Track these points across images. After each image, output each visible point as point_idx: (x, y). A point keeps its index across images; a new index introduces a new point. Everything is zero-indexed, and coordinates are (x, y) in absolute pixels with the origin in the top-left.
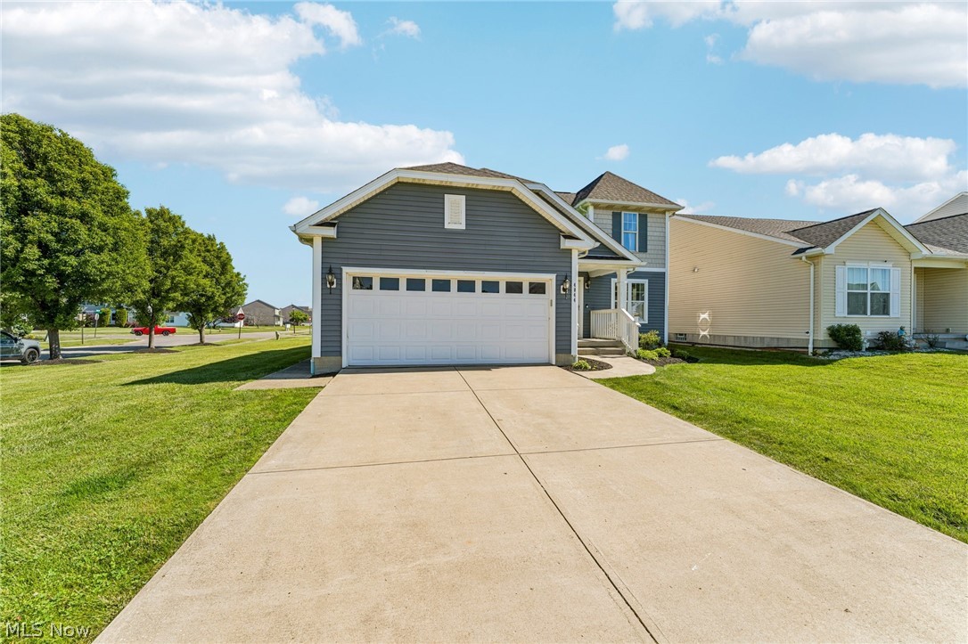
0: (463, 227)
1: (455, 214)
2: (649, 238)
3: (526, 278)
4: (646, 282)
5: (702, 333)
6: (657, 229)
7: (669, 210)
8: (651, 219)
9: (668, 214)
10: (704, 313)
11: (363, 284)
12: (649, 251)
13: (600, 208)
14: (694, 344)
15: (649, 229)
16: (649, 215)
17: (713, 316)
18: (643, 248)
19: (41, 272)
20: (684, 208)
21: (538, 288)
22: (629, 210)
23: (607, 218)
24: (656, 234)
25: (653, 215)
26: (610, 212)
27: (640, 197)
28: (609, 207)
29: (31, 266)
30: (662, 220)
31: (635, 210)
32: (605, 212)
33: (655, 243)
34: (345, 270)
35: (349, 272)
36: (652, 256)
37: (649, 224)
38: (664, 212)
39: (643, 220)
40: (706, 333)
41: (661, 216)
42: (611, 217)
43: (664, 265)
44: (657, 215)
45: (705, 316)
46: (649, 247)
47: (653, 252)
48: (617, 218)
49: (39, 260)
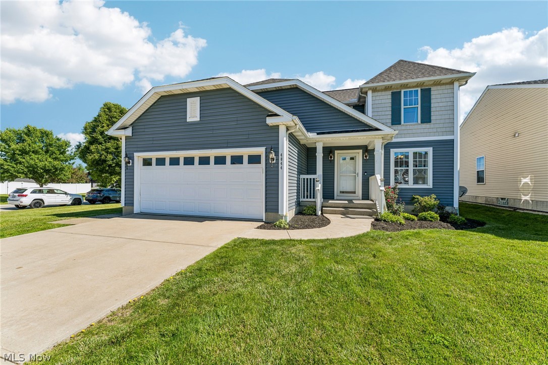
0: (198, 119)
1: (193, 111)
2: (432, 110)
3: (245, 152)
4: (430, 150)
5: (524, 198)
6: (444, 100)
7: (458, 79)
8: (435, 93)
9: (456, 84)
10: (525, 177)
11: (147, 162)
12: (432, 121)
13: (379, 91)
14: (515, 209)
15: (432, 101)
16: (433, 88)
17: (535, 180)
18: (426, 118)
19: (114, 165)
20: (474, 74)
21: (254, 159)
22: (410, 87)
23: (387, 98)
24: (441, 104)
25: (439, 87)
26: (390, 93)
27: (423, 73)
28: (387, 88)
30: (450, 91)
31: (417, 86)
32: (384, 93)
33: (441, 113)
34: (136, 154)
36: (437, 126)
37: (432, 97)
38: (452, 83)
39: (426, 94)
40: (527, 198)
41: (448, 87)
42: (390, 97)
43: (452, 132)
44: (443, 87)
45: (527, 180)
46: (432, 118)
47: (438, 122)
48: (396, 97)
49: (112, 160)
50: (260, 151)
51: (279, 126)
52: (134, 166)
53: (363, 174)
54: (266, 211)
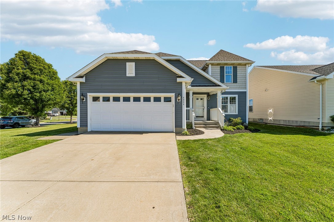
0: (134, 75)
1: (131, 70)
2: (238, 77)
3: (162, 95)
4: (237, 96)
5: (270, 119)
6: (242, 73)
7: (248, 64)
8: (239, 68)
9: (247, 65)
10: (270, 109)
11: (95, 99)
12: (238, 82)
13: (214, 65)
14: (266, 123)
15: (238, 73)
16: (238, 67)
17: (274, 111)
18: (235, 81)
19: (29, 98)
20: (255, 62)
21: (168, 100)
22: (228, 65)
23: (218, 69)
24: (241, 75)
25: (240, 66)
26: (219, 67)
27: (234, 59)
28: (218, 64)
29: (26, 97)
30: (245, 69)
31: (231, 65)
32: (216, 66)
33: (241, 79)
34: (88, 94)
35: (90, 96)
36: (239, 85)
37: (238, 71)
38: (245, 65)
39: (235, 69)
40: (271, 118)
41: (244, 66)
42: (219, 69)
43: (246, 88)
44: (242, 66)
45: (271, 111)
46: (238, 81)
47: (240, 83)
48: (222, 69)
49: (28, 95)
50: (172, 95)
51: (182, 82)
52: (87, 102)
53: (207, 107)
54: (175, 127)
